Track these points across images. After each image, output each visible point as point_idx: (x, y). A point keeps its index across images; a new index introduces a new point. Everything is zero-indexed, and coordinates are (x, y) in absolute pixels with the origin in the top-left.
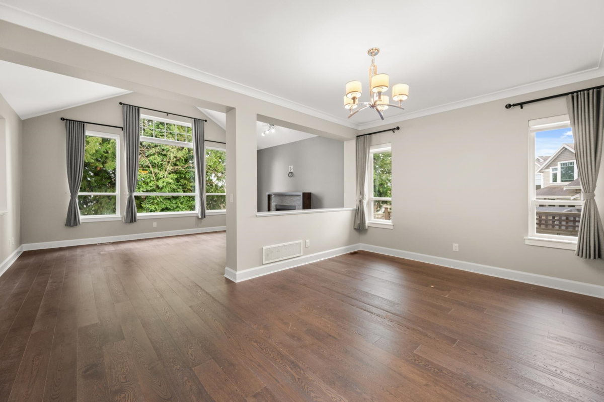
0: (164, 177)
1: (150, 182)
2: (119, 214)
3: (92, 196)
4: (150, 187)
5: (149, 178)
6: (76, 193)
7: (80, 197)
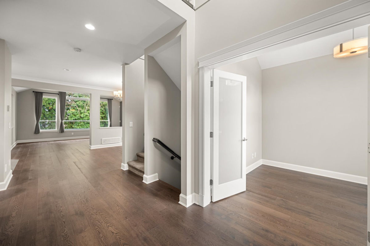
0: (84, 112)
1: (77, 115)
2: (56, 129)
3: (47, 122)
4: (77, 117)
5: (76, 113)
6: (39, 120)
7: (40, 122)
